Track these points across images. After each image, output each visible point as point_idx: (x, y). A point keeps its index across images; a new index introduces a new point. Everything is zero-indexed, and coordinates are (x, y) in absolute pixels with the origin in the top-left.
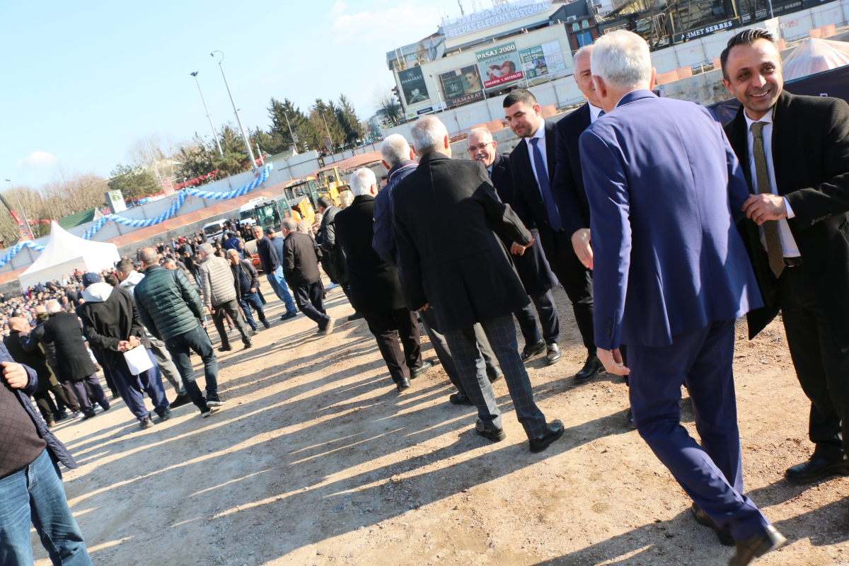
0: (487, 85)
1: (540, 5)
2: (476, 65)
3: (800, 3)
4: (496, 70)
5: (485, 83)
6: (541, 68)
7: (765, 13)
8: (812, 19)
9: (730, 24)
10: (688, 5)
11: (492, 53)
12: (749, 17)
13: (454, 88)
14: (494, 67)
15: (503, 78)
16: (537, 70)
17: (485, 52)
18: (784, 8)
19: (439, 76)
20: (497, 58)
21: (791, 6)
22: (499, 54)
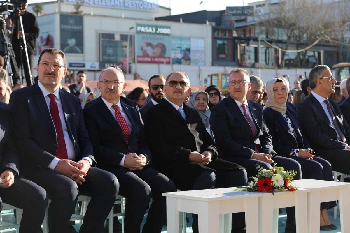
2: (134, 36)
4: (149, 48)
5: (138, 57)
6: (186, 59)
11: (150, 30)
13: (110, 51)
14: (149, 44)
15: (154, 57)
16: (183, 60)
17: (145, 26)
19: (99, 34)
20: (153, 37)
22: (156, 33)
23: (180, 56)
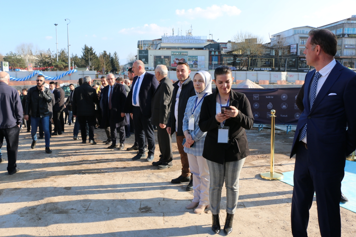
0: (172, 65)
1: (202, 41)
2: (170, 56)
3: (297, 70)
4: (177, 60)
5: (172, 64)
6: (195, 65)
7: (284, 69)
8: (298, 77)
9: (271, 69)
10: (257, 58)
11: (178, 53)
12: (278, 69)
14: (177, 59)
16: (193, 65)
17: (175, 52)
18: (291, 69)
19: (155, 56)
20: (179, 56)
21: (294, 69)
22: (180, 55)
23: (192, 63)
